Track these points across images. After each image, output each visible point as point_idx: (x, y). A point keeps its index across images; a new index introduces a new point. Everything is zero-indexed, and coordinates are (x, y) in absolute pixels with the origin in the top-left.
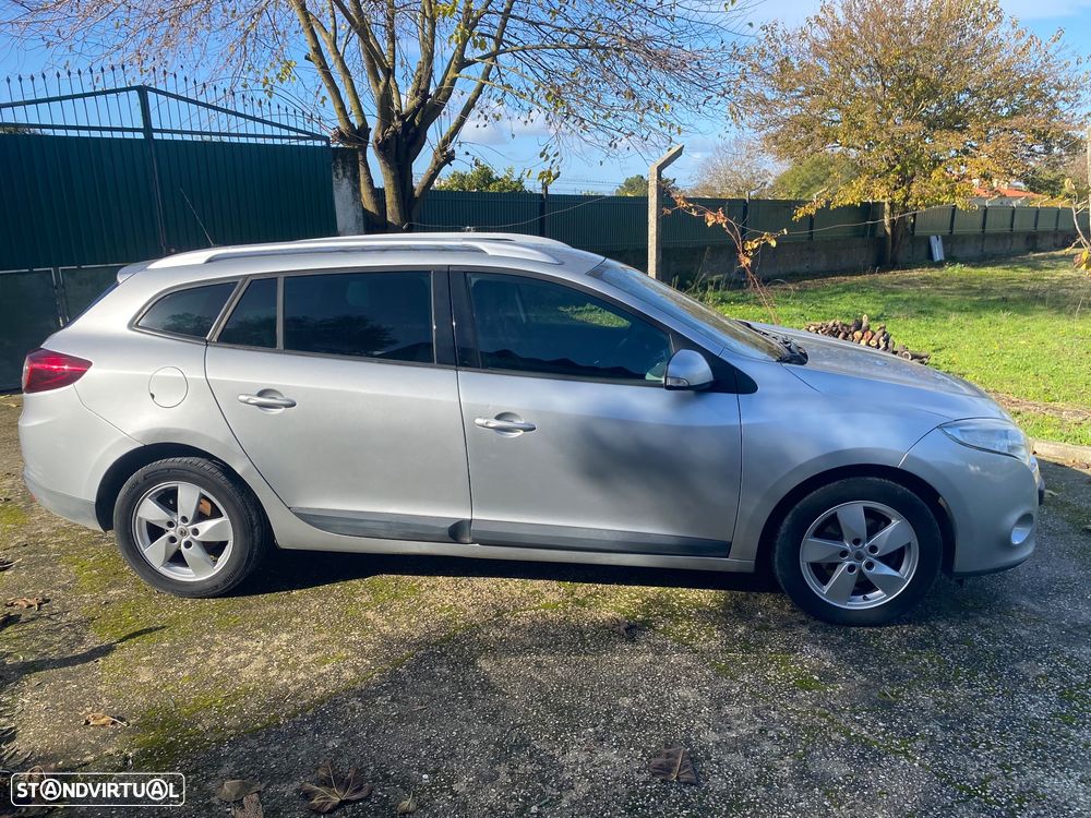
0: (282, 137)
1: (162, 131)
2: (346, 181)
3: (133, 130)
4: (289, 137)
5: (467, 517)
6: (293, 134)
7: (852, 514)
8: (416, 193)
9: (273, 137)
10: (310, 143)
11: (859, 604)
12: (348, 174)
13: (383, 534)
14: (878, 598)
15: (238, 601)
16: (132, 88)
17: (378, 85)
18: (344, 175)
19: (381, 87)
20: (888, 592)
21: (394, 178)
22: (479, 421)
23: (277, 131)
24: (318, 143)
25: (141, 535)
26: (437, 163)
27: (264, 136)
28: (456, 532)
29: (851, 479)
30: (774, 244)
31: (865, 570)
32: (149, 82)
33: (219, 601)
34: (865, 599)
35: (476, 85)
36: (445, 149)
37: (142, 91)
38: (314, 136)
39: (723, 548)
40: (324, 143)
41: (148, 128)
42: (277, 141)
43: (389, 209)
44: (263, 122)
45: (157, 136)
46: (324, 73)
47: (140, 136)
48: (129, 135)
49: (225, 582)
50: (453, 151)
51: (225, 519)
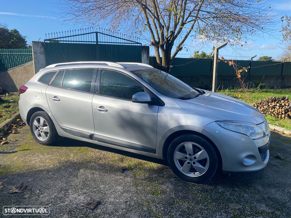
0: (129, 43)
1: (100, 42)
2: (145, 54)
3: (94, 42)
4: (131, 43)
5: (94, 133)
6: (132, 42)
7: (189, 145)
8: (171, 58)
9: (127, 43)
10: (136, 45)
11: (192, 175)
12: (146, 53)
13: (77, 135)
14: (197, 174)
15: (50, 147)
16: (94, 32)
17: (161, 30)
18: (145, 53)
19: (162, 31)
20: (200, 173)
21: (164, 54)
22: (95, 108)
23: (128, 42)
24: (138, 45)
25: (34, 129)
26: (177, 50)
27: (125, 43)
28: (91, 137)
29: (188, 135)
30: (246, 71)
31: (193, 164)
32: (98, 31)
33: (47, 146)
34: (194, 174)
35: (189, 30)
36: (180, 47)
37: (97, 33)
38: (138, 43)
39: (154, 151)
40: (140, 45)
41: (97, 42)
42: (128, 44)
43: (163, 62)
44: (125, 39)
45: (99, 43)
46: (149, 28)
47: (95, 43)
48: (93, 43)
49: (48, 142)
50: (182, 47)
51: (48, 127)
